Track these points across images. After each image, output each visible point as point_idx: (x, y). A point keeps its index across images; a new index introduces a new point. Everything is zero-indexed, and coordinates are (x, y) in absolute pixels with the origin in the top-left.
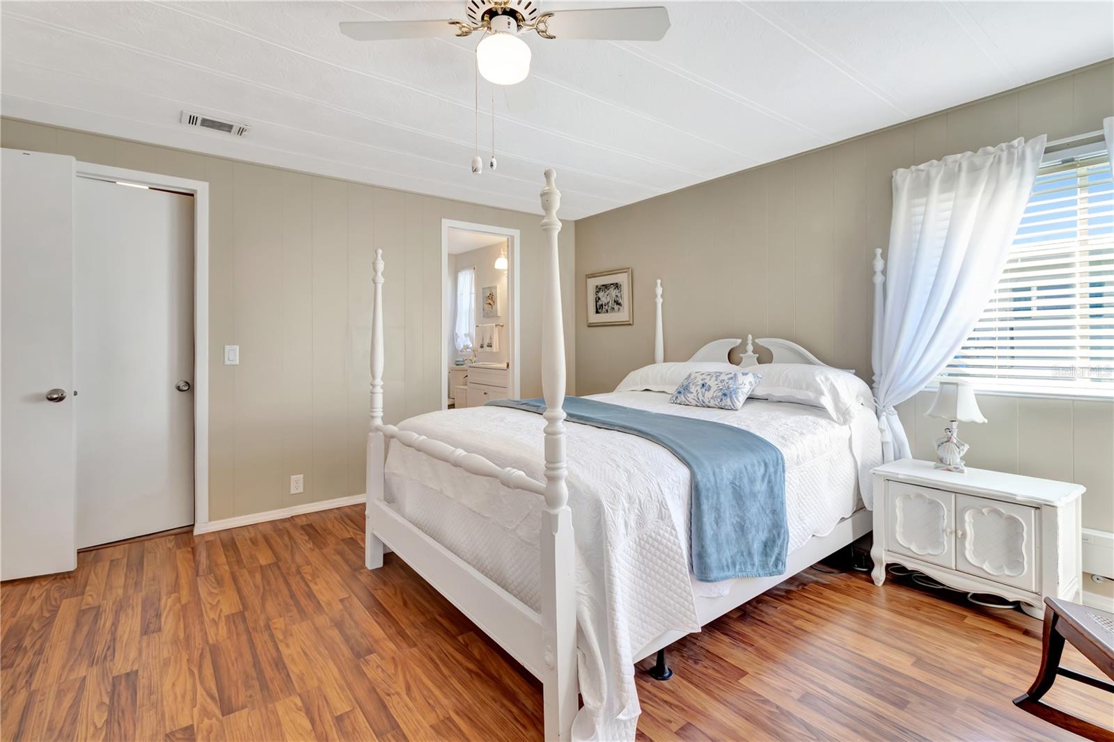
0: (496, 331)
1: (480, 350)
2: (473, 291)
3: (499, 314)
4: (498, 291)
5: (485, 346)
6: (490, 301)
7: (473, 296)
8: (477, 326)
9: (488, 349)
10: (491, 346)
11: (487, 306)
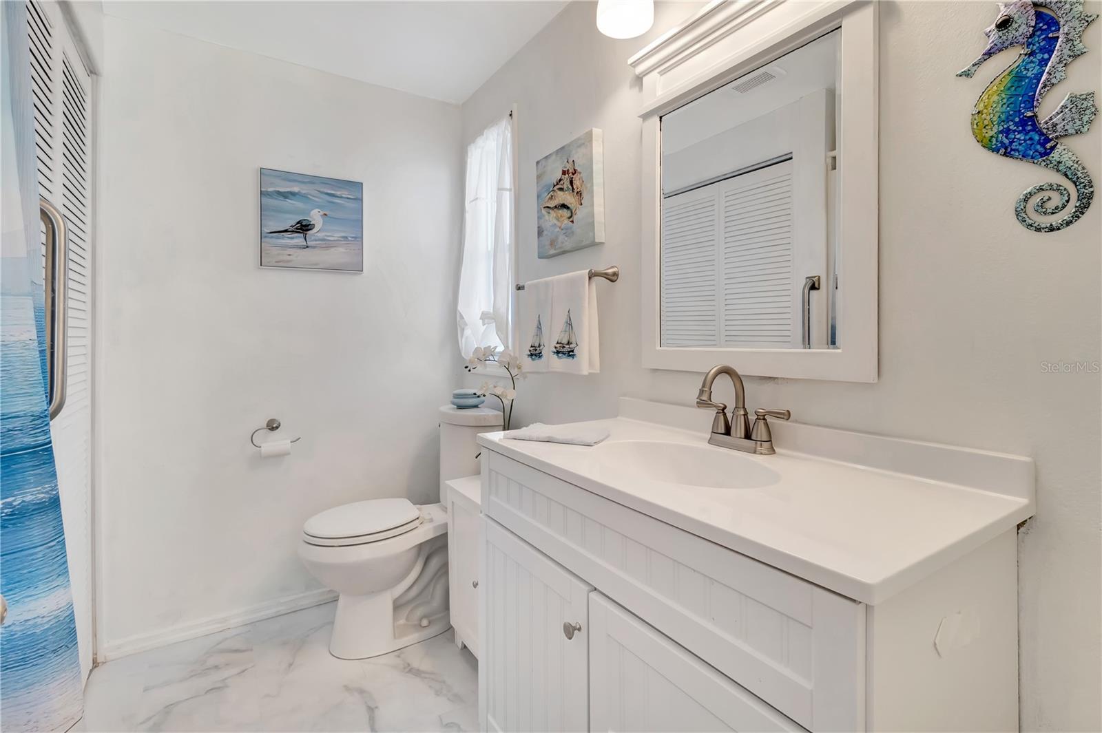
0: (590, 294)
1: (527, 363)
2: (508, 183)
3: (600, 236)
4: (597, 149)
5: (548, 351)
6: (566, 198)
7: (507, 198)
8: (519, 288)
9: (560, 364)
10: (570, 354)
11: (551, 218)
